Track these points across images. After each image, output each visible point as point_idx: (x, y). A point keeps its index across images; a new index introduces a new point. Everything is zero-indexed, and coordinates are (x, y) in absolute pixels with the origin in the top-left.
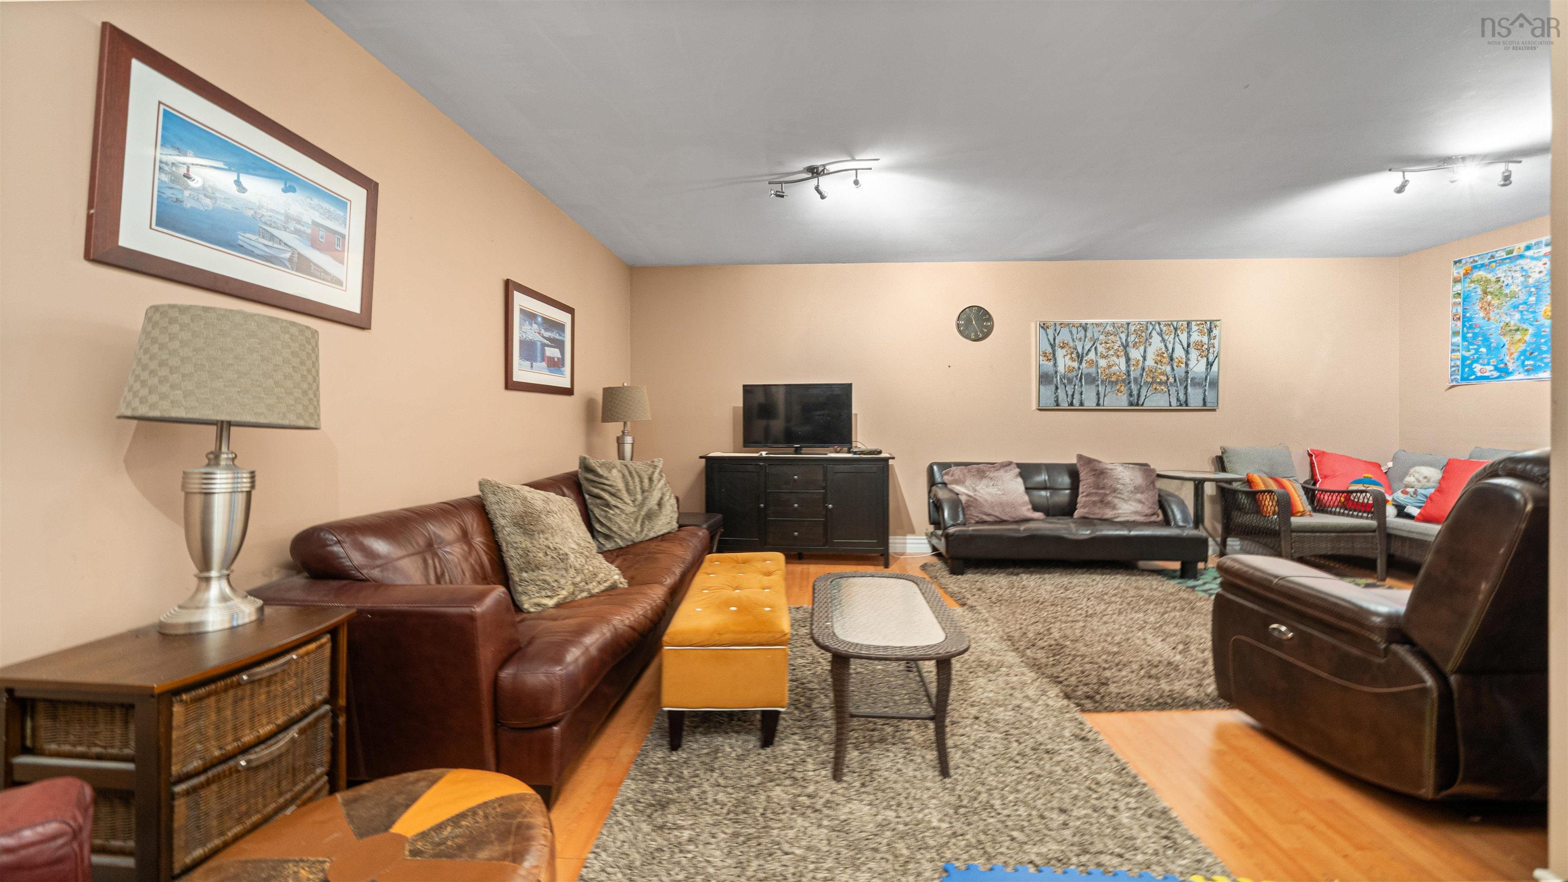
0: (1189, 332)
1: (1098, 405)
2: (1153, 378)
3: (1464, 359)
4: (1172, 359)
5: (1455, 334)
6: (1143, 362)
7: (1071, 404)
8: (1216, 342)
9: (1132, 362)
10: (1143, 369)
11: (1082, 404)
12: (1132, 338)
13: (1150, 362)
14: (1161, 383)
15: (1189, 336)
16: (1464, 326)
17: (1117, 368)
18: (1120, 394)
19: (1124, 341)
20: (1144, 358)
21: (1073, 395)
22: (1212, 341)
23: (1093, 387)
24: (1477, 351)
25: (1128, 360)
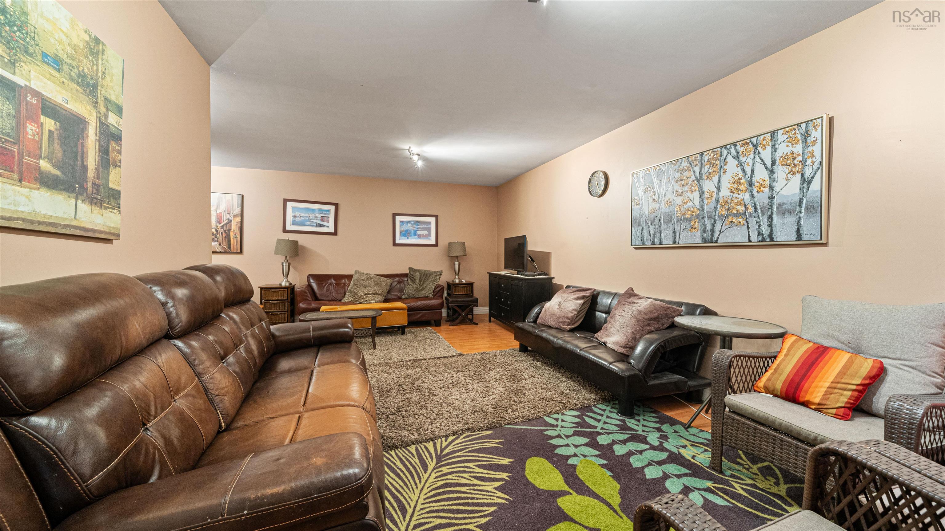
0: (773, 146)
1: (674, 243)
2: (728, 210)
4: (751, 184)
6: (718, 194)
7: (653, 243)
9: (706, 195)
10: (717, 201)
11: (661, 243)
12: (706, 169)
13: (725, 192)
14: (737, 215)
17: (691, 203)
18: (693, 230)
19: (697, 174)
20: (719, 188)
21: (654, 235)
22: (810, 149)
23: (670, 225)
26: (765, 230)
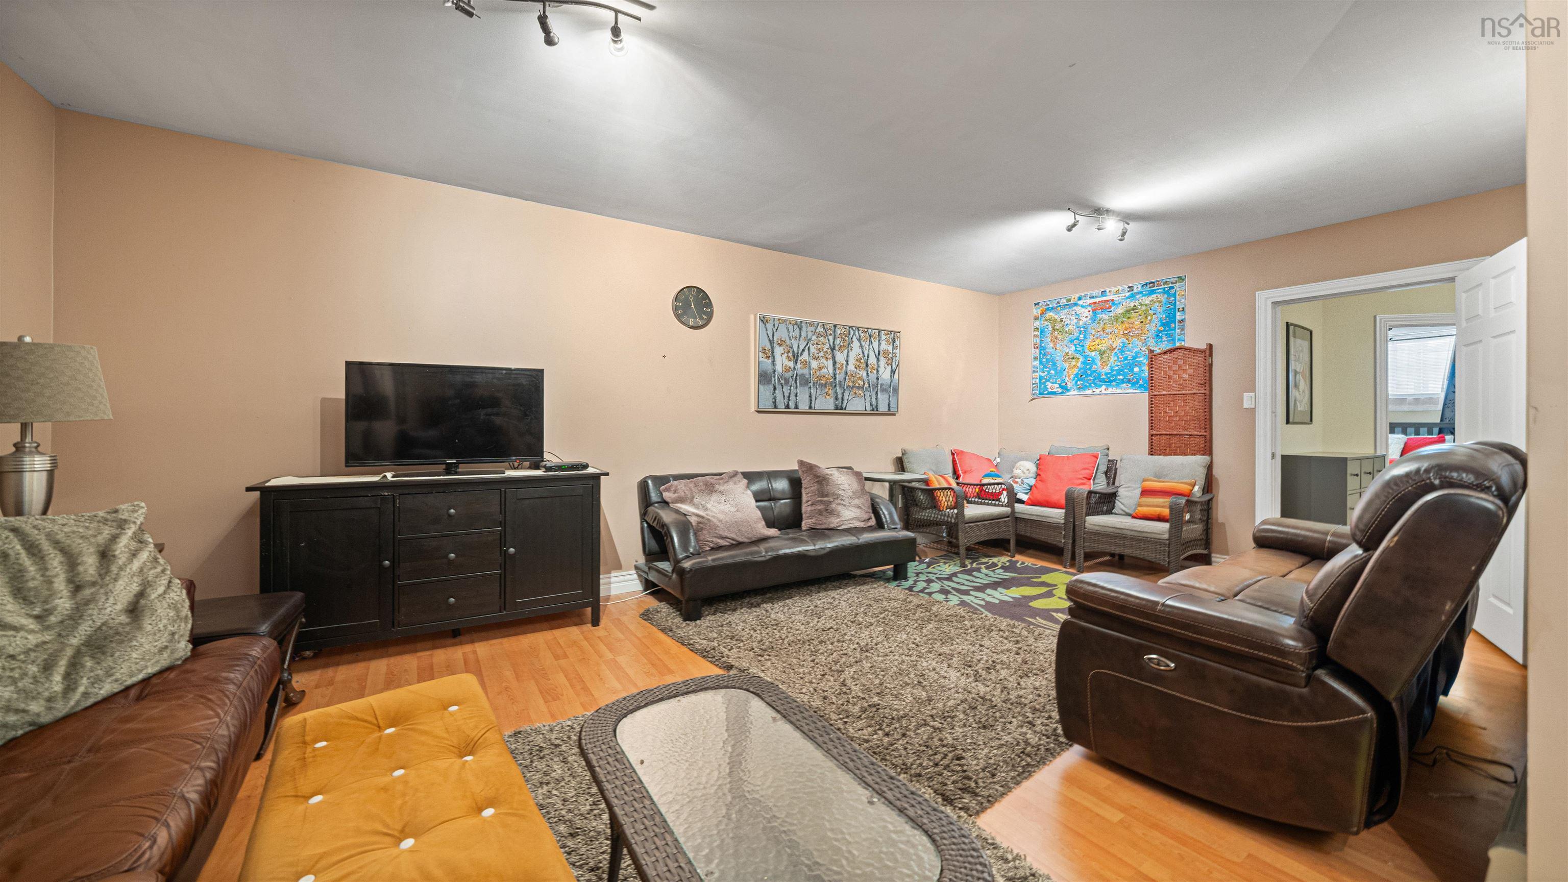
0: (879, 341)
1: (810, 408)
2: (853, 382)
3: (1041, 378)
4: (867, 366)
5: (1035, 358)
6: (846, 367)
7: (788, 407)
8: (897, 351)
9: (838, 366)
10: (846, 373)
11: (796, 407)
12: (838, 341)
13: (851, 367)
14: (859, 388)
15: (880, 344)
16: (1041, 353)
17: (826, 370)
18: (828, 397)
19: (832, 344)
20: (847, 361)
21: (789, 397)
22: (895, 351)
23: (806, 388)
24: (1049, 372)
25: (835, 363)
26: (874, 403)
